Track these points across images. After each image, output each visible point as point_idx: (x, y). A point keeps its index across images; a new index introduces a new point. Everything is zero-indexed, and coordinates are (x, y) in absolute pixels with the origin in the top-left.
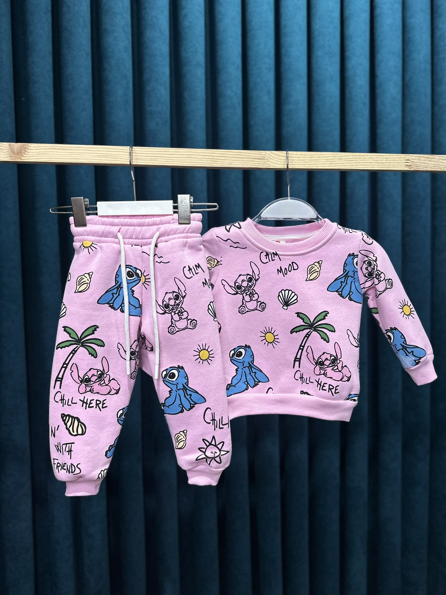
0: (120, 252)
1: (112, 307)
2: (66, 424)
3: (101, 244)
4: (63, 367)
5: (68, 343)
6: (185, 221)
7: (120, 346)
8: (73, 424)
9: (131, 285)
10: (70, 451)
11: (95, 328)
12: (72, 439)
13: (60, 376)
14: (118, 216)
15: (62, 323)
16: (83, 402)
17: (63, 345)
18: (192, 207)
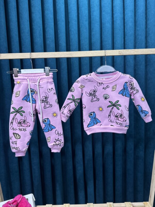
0: (28, 85)
1: (27, 101)
2: (14, 136)
3: (23, 82)
4: (13, 119)
5: (14, 112)
6: (47, 75)
7: (29, 113)
8: (16, 135)
9: (32, 94)
10: (16, 143)
11: (22, 107)
12: (16, 140)
13: (12, 122)
14: (27, 74)
15: (12, 106)
16: (19, 129)
17: (12, 113)
18: (50, 71)
